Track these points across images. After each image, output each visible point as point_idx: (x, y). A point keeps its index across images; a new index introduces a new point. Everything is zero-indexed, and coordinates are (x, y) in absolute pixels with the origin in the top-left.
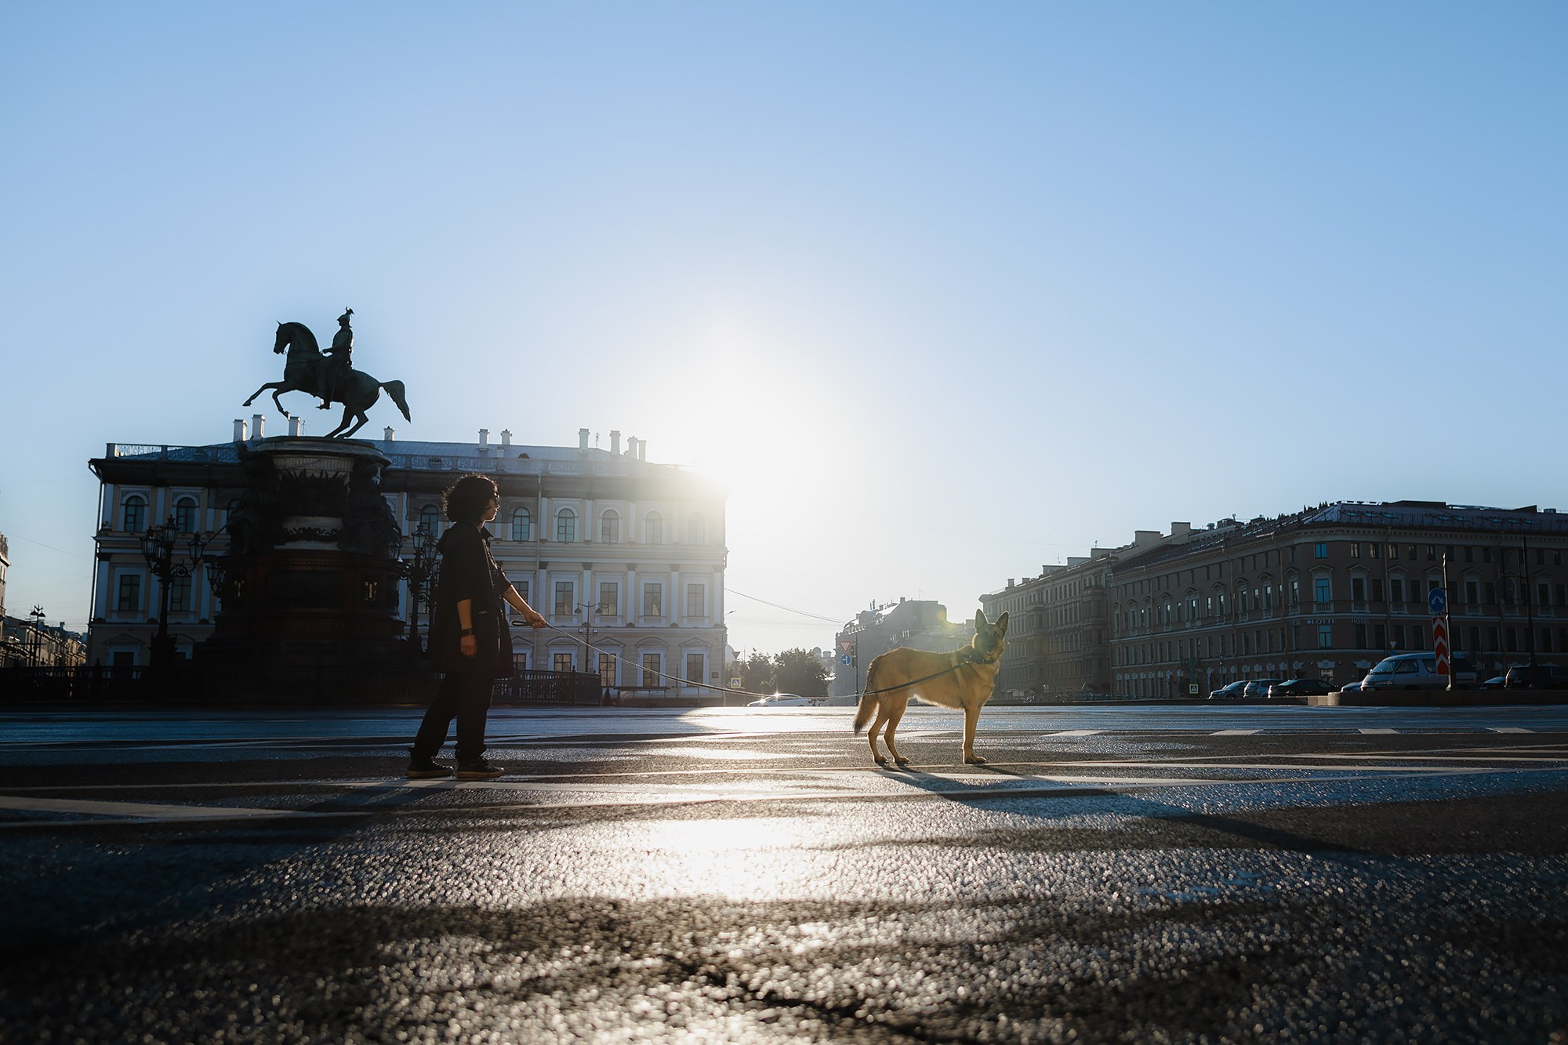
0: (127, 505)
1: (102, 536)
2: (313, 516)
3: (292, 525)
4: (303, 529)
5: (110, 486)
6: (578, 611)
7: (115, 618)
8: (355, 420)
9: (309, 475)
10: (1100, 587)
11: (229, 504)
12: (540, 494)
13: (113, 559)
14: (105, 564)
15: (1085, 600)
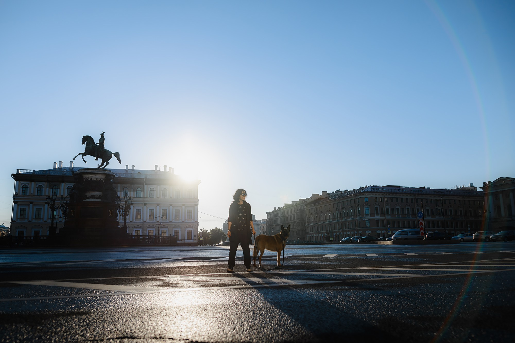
0: (23, 187)
1: (15, 196)
2: (94, 191)
3: (88, 194)
4: (91, 195)
5: (18, 182)
6: (156, 218)
7: (19, 221)
8: (105, 164)
9: (93, 179)
10: (302, 210)
11: (53, 187)
12: (144, 184)
13: (18, 203)
14: (16, 205)
15: (298, 213)
